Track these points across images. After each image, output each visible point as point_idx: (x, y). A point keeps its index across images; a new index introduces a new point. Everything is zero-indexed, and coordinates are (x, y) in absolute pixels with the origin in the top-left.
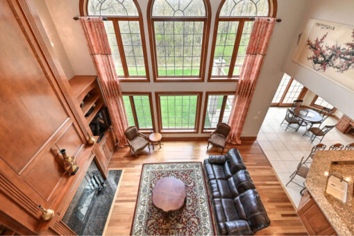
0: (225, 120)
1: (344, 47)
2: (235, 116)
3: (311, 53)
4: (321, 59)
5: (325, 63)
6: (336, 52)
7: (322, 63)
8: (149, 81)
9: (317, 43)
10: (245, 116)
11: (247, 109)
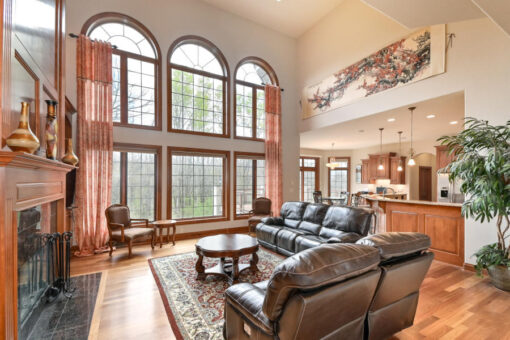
0: (260, 194)
1: (333, 86)
2: (271, 186)
3: (315, 105)
4: (323, 103)
5: (327, 103)
6: (331, 91)
7: (326, 104)
8: (161, 129)
9: (316, 96)
10: (281, 186)
11: (281, 175)
